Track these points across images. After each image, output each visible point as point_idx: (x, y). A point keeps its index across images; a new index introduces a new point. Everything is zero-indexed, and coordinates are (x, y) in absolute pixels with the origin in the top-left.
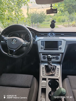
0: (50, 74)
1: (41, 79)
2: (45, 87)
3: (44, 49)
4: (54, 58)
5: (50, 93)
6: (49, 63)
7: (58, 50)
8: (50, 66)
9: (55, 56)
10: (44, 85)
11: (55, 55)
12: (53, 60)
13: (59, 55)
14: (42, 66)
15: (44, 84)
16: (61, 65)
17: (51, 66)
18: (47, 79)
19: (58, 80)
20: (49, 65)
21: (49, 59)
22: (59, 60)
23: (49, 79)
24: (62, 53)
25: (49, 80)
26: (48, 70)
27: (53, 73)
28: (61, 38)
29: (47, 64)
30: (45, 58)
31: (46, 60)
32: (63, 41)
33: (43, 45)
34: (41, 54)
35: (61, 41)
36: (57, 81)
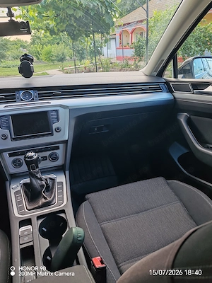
0: (40, 203)
1: (15, 225)
2: (31, 244)
3: (13, 139)
4: (45, 158)
5: (48, 252)
6: (32, 175)
7: (52, 134)
8: (36, 183)
9: (47, 154)
10: (26, 239)
11: (46, 150)
12: (42, 165)
13: (58, 148)
15: (24, 235)
16: (67, 173)
17: (39, 182)
18: (34, 220)
19: (63, 211)
20: (34, 180)
21: (32, 163)
22: (59, 162)
23: (39, 218)
24: (66, 142)
25: (40, 221)
26: (32, 194)
27: (49, 199)
28: (54, 102)
29: (28, 180)
30: (20, 165)
31: (24, 168)
32: (61, 110)
33: (8, 128)
34: (6, 155)
35: (57, 111)
36: (63, 215)
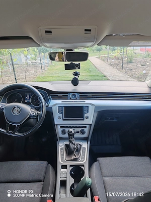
0: (72, 158)
1: (59, 167)
2: (65, 179)
3: (64, 120)
4: (78, 132)
5: (73, 186)
6: (70, 141)
7: (83, 120)
8: (72, 146)
9: (79, 129)
10: (63, 176)
11: (79, 127)
12: (76, 135)
13: (86, 127)
14: (61, 146)
15: (64, 174)
16: (89, 142)
18: (68, 167)
19: (83, 166)
20: (71, 144)
21: (71, 135)
22: (85, 135)
23: (71, 166)
24: (91, 125)
25: (71, 168)
26: (69, 151)
27: (77, 157)
28: (87, 101)
29: (68, 143)
30: (65, 133)
31: (66, 136)
32: (90, 107)
33: (62, 113)
34: (59, 127)
35: (88, 107)
36: (82, 167)
